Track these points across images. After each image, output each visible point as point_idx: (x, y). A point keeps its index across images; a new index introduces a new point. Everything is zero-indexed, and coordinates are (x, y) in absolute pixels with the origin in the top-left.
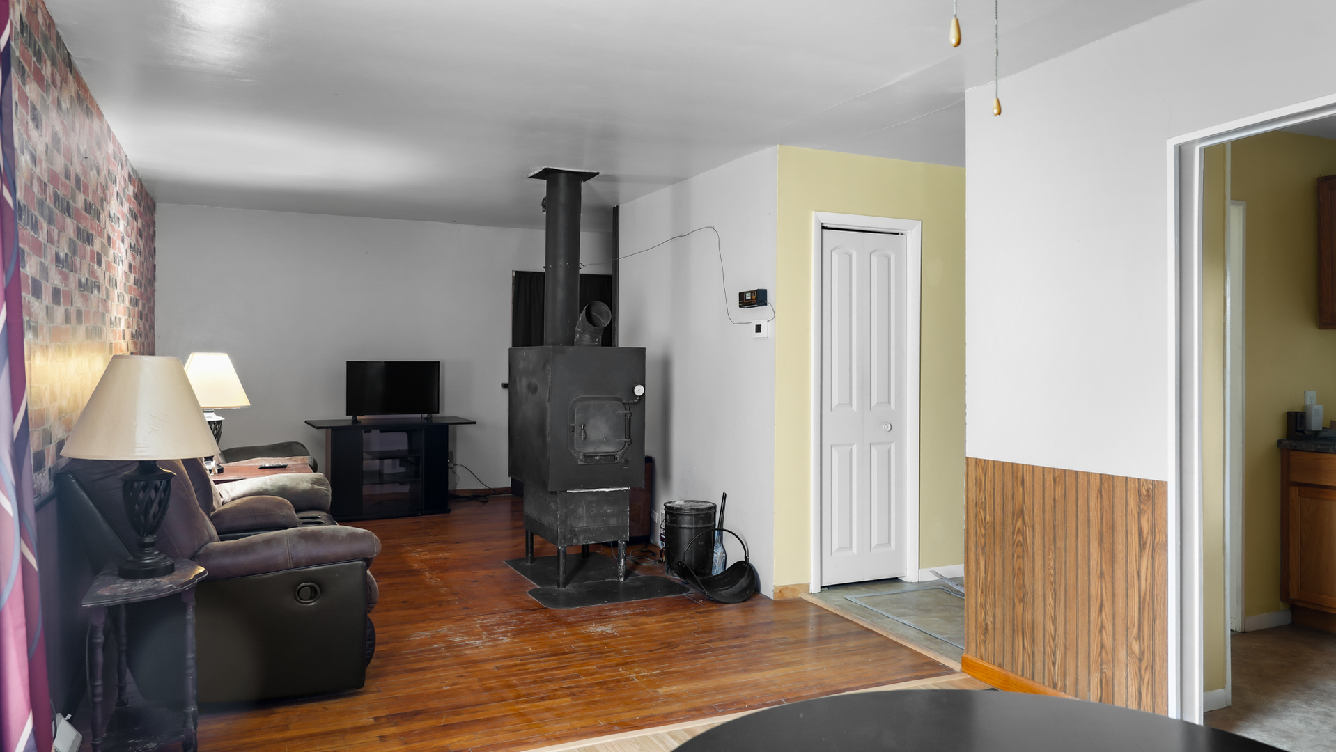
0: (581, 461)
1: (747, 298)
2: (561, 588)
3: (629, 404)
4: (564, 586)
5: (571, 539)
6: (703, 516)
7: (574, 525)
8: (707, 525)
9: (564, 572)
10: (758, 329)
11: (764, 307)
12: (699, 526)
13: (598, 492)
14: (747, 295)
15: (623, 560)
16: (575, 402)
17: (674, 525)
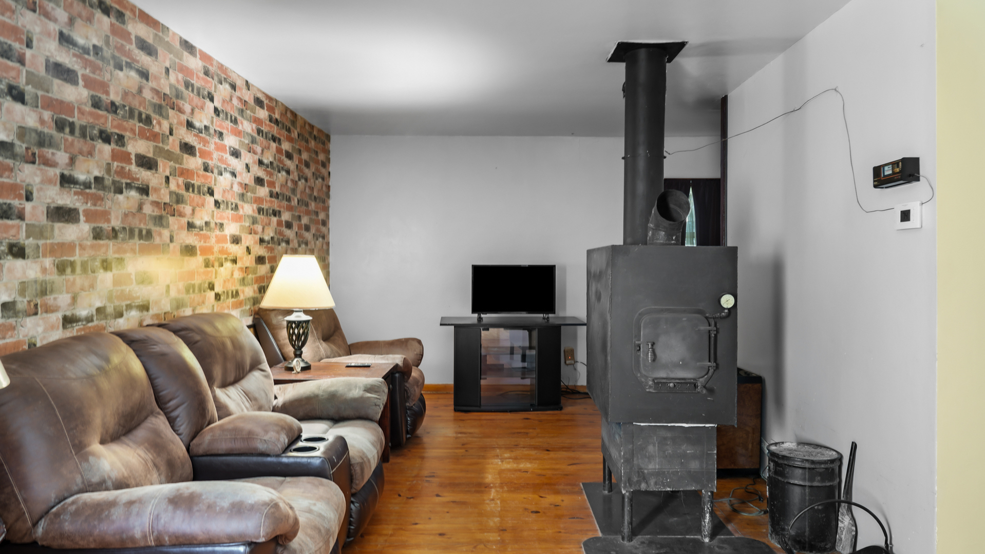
0: (650, 387)
1: (886, 173)
2: (625, 542)
3: (713, 318)
4: (630, 540)
5: (639, 483)
6: (821, 470)
7: (643, 466)
8: (828, 484)
9: (631, 523)
10: (905, 216)
11: (915, 184)
12: (816, 484)
13: (674, 426)
14: (886, 168)
15: (708, 515)
16: (641, 315)
17: (780, 478)
